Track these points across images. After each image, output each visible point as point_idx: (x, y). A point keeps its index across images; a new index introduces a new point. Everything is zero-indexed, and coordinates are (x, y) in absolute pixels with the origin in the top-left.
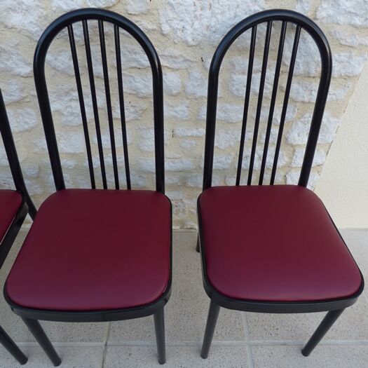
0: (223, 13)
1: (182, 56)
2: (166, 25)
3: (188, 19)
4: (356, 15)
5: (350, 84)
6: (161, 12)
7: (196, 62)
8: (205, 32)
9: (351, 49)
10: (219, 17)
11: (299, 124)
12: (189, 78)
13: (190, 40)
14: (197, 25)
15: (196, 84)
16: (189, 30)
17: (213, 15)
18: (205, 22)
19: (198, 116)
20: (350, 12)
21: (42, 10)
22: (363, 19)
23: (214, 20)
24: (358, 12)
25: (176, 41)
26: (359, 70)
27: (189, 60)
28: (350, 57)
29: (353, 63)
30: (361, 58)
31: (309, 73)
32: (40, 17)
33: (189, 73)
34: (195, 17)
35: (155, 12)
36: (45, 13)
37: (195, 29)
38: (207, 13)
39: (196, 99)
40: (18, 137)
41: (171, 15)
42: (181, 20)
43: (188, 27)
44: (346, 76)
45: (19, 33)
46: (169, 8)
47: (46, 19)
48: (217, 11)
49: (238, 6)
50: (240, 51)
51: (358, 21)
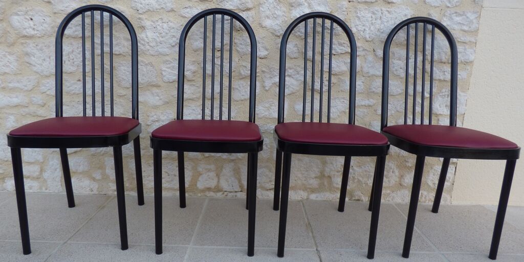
0: (388, 21)
1: (362, 46)
2: (355, 29)
3: (367, 25)
4: (464, 25)
5: (469, 68)
6: (352, 21)
7: (370, 51)
8: (377, 33)
9: (465, 44)
10: (386, 24)
11: (439, 97)
12: (365, 62)
13: (368, 37)
14: (372, 28)
15: (370, 65)
16: (368, 31)
17: (382, 22)
18: (377, 26)
19: (370, 89)
20: (460, 23)
21: (285, 18)
22: (468, 27)
23: (383, 25)
24: (465, 24)
25: (359, 38)
26: (472, 58)
27: (366, 50)
28: (465, 49)
29: (468, 53)
30: (472, 50)
31: (441, 60)
32: (282, 22)
33: (365, 59)
34: (372, 24)
35: (349, 21)
36: (286, 19)
37: (371, 31)
38: (379, 22)
39: (369, 77)
40: (241, 104)
41: (358, 23)
42: (363, 26)
43: (367, 29)
44: (466, 62)
45: (267, 30)
46: (357, 19)
47: (285, 23)
48: (384, 20)
49: (396, 18)
50: (398, 45)
51: (465, 28)
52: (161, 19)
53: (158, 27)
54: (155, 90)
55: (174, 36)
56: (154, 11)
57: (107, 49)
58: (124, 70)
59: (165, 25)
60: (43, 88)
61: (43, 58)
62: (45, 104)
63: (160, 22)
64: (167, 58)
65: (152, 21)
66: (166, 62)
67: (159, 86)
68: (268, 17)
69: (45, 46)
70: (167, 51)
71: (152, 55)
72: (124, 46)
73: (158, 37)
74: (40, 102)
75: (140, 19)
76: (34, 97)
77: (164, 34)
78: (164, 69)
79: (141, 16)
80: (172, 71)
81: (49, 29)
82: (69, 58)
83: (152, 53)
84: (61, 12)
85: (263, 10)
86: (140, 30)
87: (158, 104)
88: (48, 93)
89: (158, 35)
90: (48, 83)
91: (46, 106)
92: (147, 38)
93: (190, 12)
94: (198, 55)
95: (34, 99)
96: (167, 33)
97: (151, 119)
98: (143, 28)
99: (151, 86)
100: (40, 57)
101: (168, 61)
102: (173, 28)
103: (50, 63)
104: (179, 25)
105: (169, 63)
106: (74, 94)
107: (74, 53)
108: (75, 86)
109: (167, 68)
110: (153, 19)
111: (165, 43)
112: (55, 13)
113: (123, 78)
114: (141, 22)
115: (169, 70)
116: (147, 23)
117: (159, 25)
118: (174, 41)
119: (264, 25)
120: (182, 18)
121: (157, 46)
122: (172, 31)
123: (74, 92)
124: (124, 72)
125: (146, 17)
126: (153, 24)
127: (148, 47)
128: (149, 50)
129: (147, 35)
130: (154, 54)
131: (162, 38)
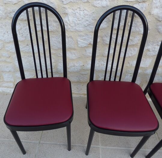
52: (79, 8)
53: (77, 13)
54: (73, 51)
55: (87, 20)
56: (74, 2)
57: (45, 28)
58: (55, 40)
59: (82, 13)
60: (7, 48)
61: (4, 33)
62: (10, 57)
63: (78, 10)
64: (82, 34)
65: (73, 9)
66: (80, 36)
67: (75, 49)
68: (157, 7)
69: (3, 25)
70: (81, 29)
71: (72, 32)
72: (54, 26)
73: (76, 20)
74: (7, 56)
75: (64, 8)
76: (3, 53)
77: (81, 19)
78: (79, 40)
79: (65, 6)
80: (84, 41)
81: (4, 14)
82: (19, 32)
83: (71, 30)
84: (9, 3)
85: (155, 2)
86: (64, 15)
87: (74, 58)
88: (11, 51)
89: (77, 20)
90: (9, 46)
91: (11, 57)
92: (69, 21)
93: (100, 3)
94: (101, 32)
95: (3, 54)
96: (82, 18)
97: (70, 65)
98: (66, 14)
99: (70, 49)
100: (2, 32)
101: (81, 35)
102: (87, 15)
103: (8, 35)
104: (92, 12)
105: (82, 37)
106: (26, 52)
107: (22, 30)
108: (26, 48)
109: (80, 39)
110: (73, 8)
111: (81, 24)
112: (5, 4)
113: (54, 45)
114: (65, 10)
115: (82, 41)
116: (69, 11)
117: (77, 12)
118: (87, 24)
119: (152, 13)
120: (93, 7)
121: (75, 26)
122: (86, 16)
123: (25, 51)
124: (54, 41)
125: (69, 7)
126: (73, 11)
127: (69, 27)
128: (70, 28)
129: (69, 19)
130: (73, 31)
131: (79, 21)
